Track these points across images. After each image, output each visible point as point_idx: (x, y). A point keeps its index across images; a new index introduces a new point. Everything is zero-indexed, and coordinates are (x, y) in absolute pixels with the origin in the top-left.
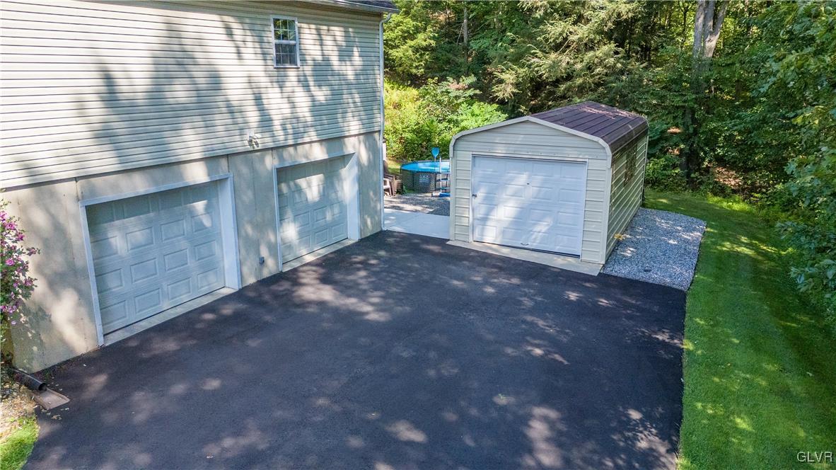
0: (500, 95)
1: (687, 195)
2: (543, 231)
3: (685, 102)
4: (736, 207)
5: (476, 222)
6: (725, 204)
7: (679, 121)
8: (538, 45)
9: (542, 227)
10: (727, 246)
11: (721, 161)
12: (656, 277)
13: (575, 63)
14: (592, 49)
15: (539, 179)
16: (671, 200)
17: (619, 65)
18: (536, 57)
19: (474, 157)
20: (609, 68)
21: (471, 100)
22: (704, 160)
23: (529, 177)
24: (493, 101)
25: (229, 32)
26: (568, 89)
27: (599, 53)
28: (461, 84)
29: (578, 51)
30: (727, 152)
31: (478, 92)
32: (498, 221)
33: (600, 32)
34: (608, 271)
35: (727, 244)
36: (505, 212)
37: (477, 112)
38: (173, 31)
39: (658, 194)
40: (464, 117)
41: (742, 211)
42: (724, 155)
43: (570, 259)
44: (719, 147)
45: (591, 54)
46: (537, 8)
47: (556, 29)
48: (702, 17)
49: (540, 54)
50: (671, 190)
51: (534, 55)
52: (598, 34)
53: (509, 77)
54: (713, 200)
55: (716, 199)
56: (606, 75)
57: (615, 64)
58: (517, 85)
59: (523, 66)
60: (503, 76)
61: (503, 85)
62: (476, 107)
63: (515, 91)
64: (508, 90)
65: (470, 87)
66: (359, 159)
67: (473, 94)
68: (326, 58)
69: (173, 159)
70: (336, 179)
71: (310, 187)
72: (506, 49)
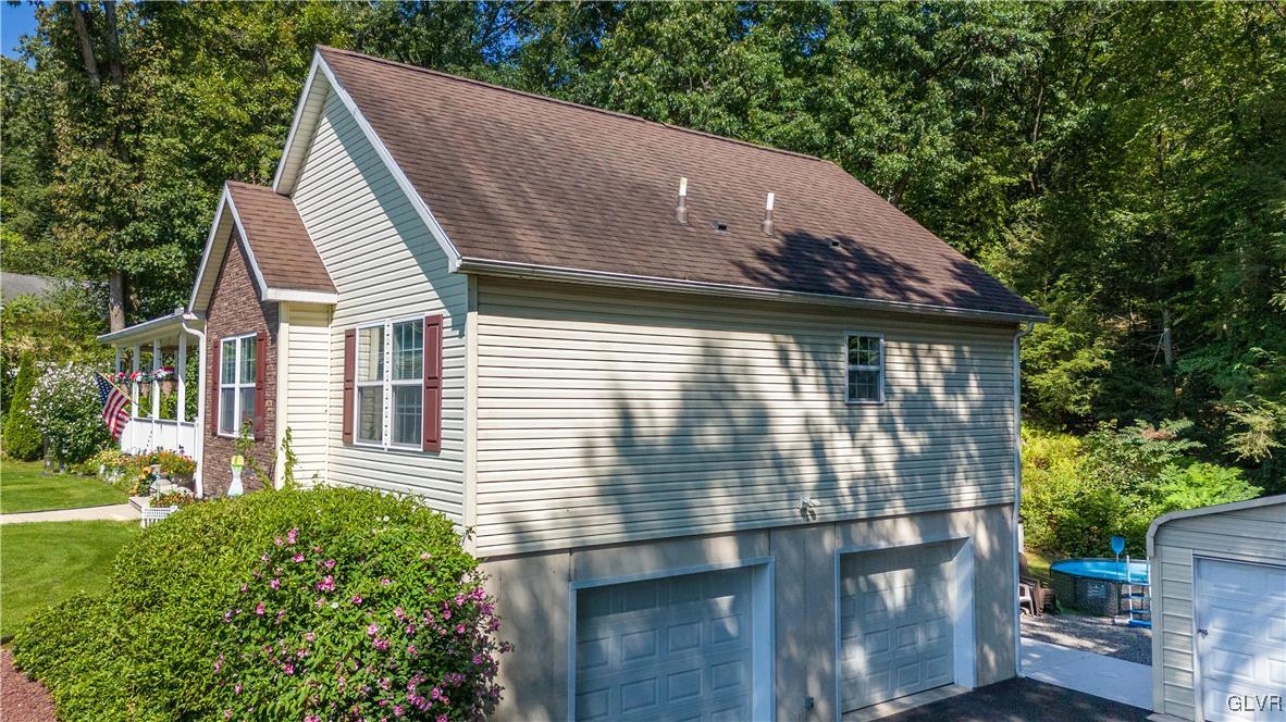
0: (1245, 451)
5: (1208, 684)
19: (1198, 560)
21: (1185, 459)
24: (1228, 461)
25: (783, 351)
28: (1163, 432)
31: (1197, 444)
36: (1272, 670)
37: (1199, 479)
38: (709, 348)
40: (1172, 486)
53: (1260, 420)
58: (1277, 435)
60: (1248, 419)
61: (1249, 434)
62: (1195, 471)
63: (1274, 444)
64: (1260, 442)
65: (1181, 436)
66: (974, 548)
67: (1186, 447)
68: (924, 390)
69: (694, 530)
70: (934, 579)
71: (891, 588)
72: (1250, 374)
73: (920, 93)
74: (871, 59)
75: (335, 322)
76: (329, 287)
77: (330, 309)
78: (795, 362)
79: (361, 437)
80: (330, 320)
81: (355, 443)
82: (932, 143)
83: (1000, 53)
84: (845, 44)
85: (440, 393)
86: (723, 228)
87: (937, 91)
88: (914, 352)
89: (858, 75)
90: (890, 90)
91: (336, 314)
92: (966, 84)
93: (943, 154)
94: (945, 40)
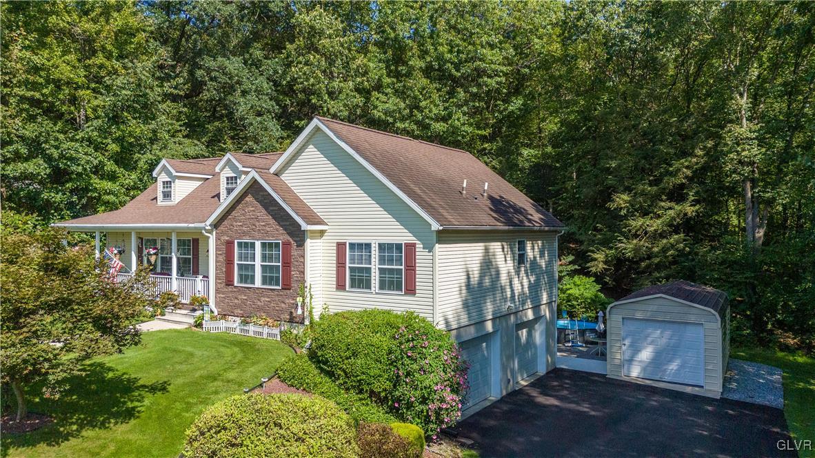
0: (593, 269)
1: (759, 350)
2: (675, 369)
3: (746, 278)
4: (800, 360)
5: (625, 362)
6: (791, 358)
7: (744, 293)
8: (623, 234)
9: (673, 366)
10: (802, 385)
11: (781, 324)
12: (759, 401)
13: (653, 247)
14: (665, 237)
15: (668, 333)
16: (747, 354)
17: (687, 249)
18: (622, 243)
19: (623, 318)
20: (679, 251)
21: (572, 274)
22: (767, 323)
23: (661, 333)
24: (588, 274)
25: (503, 248)
26: (648, 267)
27: (672, 240)
28: (563, 261)
29: (655, 238)
30: (785, 317)
31: (577, 267)
32: (640, 362)
33: (670, 225)
34: (725, 396)
35: (802, 384)
36: (646, 354)
37: (579, 283)
38: (487, 250)
39: (737, 350)
40: (568, 286)
41: (806, 364)
42: (783, 320)
43: (697, 389)
44: (779, 314)
45: (665, 241)
46: (621, 208)
47: (637, 223)
48: (751, 216)
49: (625, 240)
50: (746, 346)
51: (620, 241)
52: (669, 226)
53: (600, 256)
54: (780, 354)
55: (782, 354)
56: (678, 256)
57: (684, 248)
58: (605, 262)
59: (611, 248)
60: (596, 256)
61: (596, 262)
62: (576, 278)
63: (605, 267)
64: (600, 266)
65: (570, 263)
66: (546, 318)
67: (573, 268)
68: (535, 258)
69: (483, 319)
70: (533, 331)
71: (522, 335)
72: (595, 236)
73: (452, 93)
74: (427, 71)
75: (324, 238)
76: (321, 222)
77: (322, 233)
78: (506, 250)
79: (352, 286)
80: (321, 236)
81: (347, 289)
82: (458, 120)
83: (490, 77)
84: (417, 63)
85: (415, 272)
86: (476, 199)
87: (461, 94)
88: (532, 244)
89: (425, 81)
90: (439, 90)
91: (326, 234)
92: (475, 90)
93: (464, 124)
94: (466, 69)
